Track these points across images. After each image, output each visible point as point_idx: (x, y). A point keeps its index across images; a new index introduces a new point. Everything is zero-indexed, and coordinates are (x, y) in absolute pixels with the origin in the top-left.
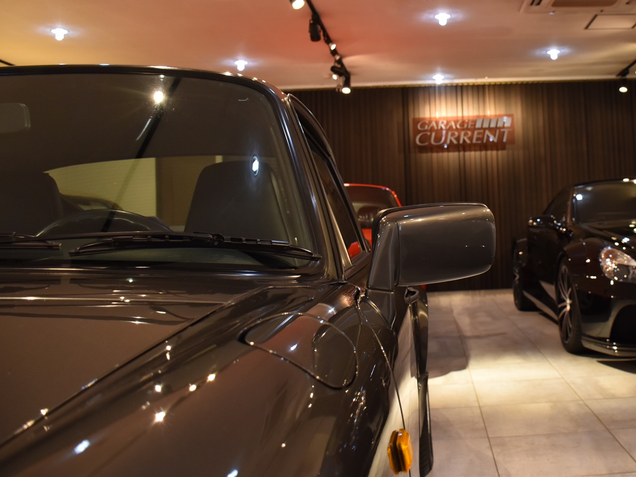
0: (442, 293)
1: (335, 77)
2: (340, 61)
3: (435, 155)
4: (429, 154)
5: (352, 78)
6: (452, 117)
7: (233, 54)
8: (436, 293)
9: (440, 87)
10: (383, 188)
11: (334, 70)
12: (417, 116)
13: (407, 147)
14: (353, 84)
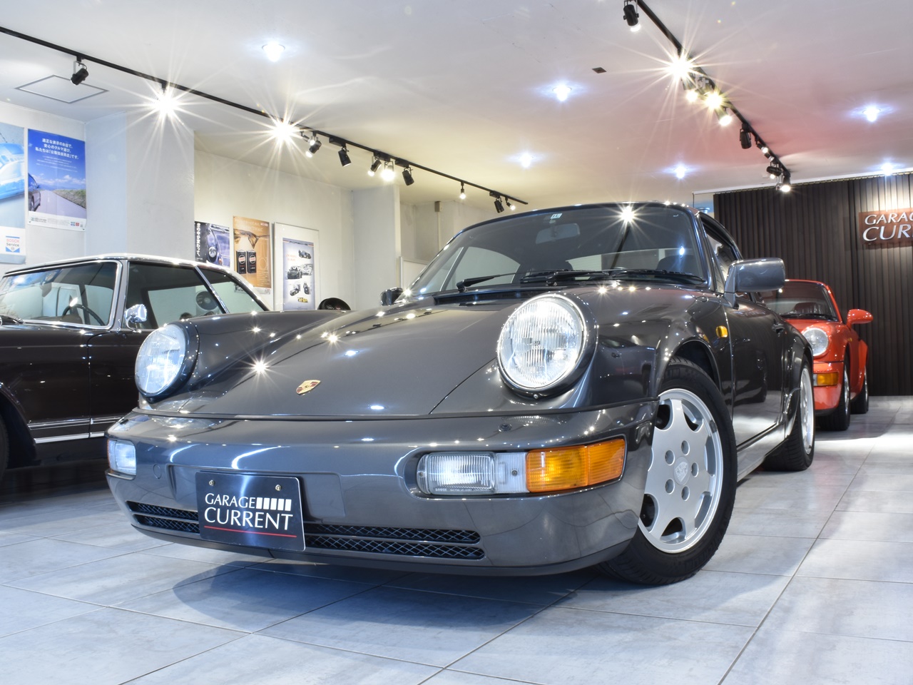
0: (893, 397)
1: (773, 176)
2: (776, 161)
3: (885, 250)
4: (879, 250)
5: (792, 175)
6: (904, 209)
7: (671, 162)
8: (885, 397)
9: (889, 179)
10: (818, 283)
11: (770, 170)
12: (864, 210)
13: (854, 243)
14: (793, 181)
